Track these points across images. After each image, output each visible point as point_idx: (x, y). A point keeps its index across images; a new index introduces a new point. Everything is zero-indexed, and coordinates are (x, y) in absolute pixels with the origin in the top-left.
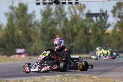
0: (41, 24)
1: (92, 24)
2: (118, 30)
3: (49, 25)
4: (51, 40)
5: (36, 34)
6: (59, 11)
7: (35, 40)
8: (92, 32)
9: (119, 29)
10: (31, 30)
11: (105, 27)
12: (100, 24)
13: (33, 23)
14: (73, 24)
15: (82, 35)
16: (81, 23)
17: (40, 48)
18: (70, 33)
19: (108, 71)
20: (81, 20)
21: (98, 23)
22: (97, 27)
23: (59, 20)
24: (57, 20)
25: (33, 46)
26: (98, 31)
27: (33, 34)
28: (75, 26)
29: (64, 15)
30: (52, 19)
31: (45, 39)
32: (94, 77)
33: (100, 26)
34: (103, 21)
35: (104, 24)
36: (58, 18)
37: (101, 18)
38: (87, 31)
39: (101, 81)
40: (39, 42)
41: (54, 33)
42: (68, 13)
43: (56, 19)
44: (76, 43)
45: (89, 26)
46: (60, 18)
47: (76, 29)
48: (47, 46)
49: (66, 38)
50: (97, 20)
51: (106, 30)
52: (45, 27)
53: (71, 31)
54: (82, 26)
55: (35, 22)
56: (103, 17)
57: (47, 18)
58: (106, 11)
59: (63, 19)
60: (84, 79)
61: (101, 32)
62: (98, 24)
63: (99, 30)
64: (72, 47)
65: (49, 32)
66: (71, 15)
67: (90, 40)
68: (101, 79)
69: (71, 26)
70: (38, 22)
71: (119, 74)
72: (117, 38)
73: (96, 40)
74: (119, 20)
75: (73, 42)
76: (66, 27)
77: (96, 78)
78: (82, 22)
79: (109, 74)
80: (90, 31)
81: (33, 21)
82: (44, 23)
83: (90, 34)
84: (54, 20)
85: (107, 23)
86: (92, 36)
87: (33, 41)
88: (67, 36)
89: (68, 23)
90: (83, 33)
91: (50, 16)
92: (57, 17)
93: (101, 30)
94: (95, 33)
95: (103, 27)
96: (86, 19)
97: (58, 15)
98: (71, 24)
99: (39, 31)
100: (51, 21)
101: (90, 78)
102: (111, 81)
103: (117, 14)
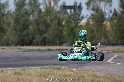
0: (14, 14)
1: (66, 16)
2: (91, 23)
3: (22, 16)
4: (24, 31)
5: (8, 24)
6: (33, 2)
7: (8, 31)
8: (65, 23)
9: (93, 21)
10: (3, 20)
11: (79, 19)
12: (74, 16)
13: (6, 12)
14: (47, 16)
15: (55, 26)
16: (55, 15)
17: (12, 39)
18: (44, 24)
19: (85, 64)
20: (55, 12)
21: (72, 15)
22: (71, 20)
23: (33, 11)
24: (31, 11)
25: (5, 36)
26: (71, 23)
27: (5, 24)
28: (49, 17)
29: (38, 6)
30: (26, 10)
31: (18, 30)
32: (73, 69)
33: (73, 18)
34: (77, 13)
35: (78, 16)
36: (32, 8)
37: (75, 11)
38: (61, 22)
39: (81, 73)
40: (11, 32)
41: (28, 23)
42: (43, 4)
43: (30, 9)
44: (49, 34)
45: (63, 18)
46: (34, 9)
47: (49, 20)
48: (20, 37)
49: (39, 29)
50: (71, 12)
51: (80, 22)
52: (18, 17)
53: (45, 22)
54: (56, 17)
55: (8, 12)
56: (77, 10)
57: (21, 9)
58: (81, 4)
59: (37, 10)
60: (65, 71)
61: (74, 24)
62: (72, 17)
63: (73, 22)
64: (45, 38)
65: (22, 23)
66: (45, 6)
67: (63, 31)
68: (80, 72)
69: (45, 17)
70: (12, 12)
71: (97, 67)
72: (90, 31)
73: (69, 32)
74: (93, 12)
75: (46, 33)
76: (40, 18)
77: (76, 71)
78: (56, 13)
79: (88, 67)
80: (64, 23)
81: (6, 10)
82: (18, 13)
83: (64, 26)
84: (28, 11)
85: (81, 15)
86: (65, 28)
87: (5, 30)
88: (40, 27)
89: (42, 15)
90: (56, 25)
91: (24, 6)
92: (30, 7)
93: (75, 22)
94: (69, 25)
95: (77, 19)
96: (60, 11)
97: (32, 6)
98: (45, 15)
99: (12, 21)
100: (24, 11)
101: (70, 71)
102: (91, 74)
103: (91, 7)
